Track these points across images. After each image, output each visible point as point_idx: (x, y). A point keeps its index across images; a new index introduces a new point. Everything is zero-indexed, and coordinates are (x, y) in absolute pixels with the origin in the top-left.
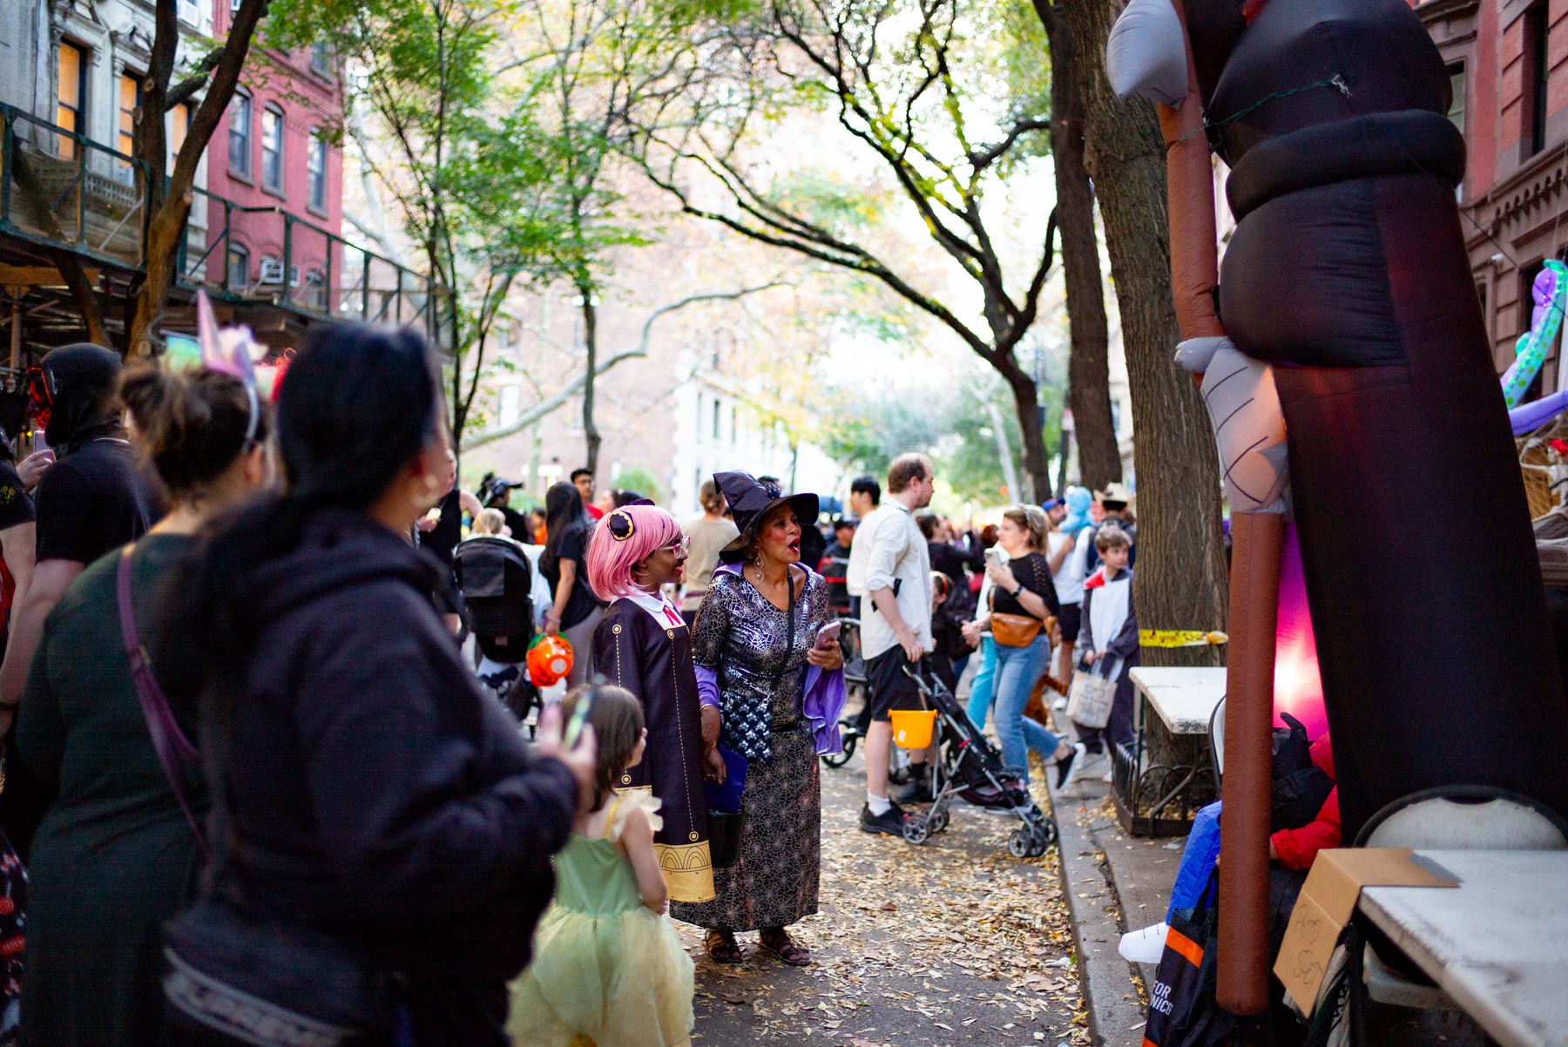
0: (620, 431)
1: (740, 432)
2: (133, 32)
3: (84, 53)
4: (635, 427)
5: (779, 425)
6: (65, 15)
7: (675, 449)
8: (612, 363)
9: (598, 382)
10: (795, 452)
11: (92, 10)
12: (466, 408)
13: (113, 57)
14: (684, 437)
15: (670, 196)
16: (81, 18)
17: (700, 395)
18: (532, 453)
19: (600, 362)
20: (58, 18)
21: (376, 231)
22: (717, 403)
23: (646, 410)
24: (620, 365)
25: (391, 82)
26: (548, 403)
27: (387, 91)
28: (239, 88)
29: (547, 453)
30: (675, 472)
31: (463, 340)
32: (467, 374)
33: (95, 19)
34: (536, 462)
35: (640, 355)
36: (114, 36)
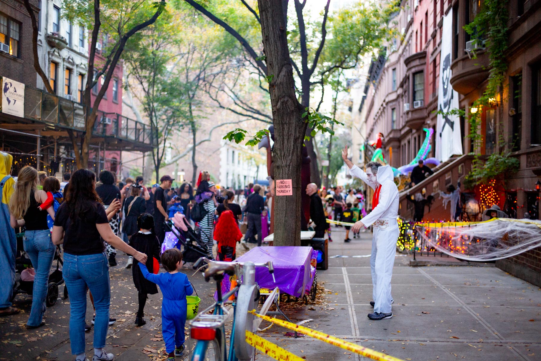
0: (203, 162)
1: (241, 162)
2: (69, 58)
3: (56, 64)
4: (207, 161)
5: (253, 159)
6: (52, 55)
7: (220, 167)
8: (200, 143)
9: (197, 148)
10: (258, 167)
11: (59, 53)
12: (161, 160)
13: (64, 65)
14: (223, 163)
15: (216, 102)
16: (56, 56)
17: (228, 149)
18: (175, 168)
19: (197, 143)
20: (50, 56)
21: (131, 105)
22: (233, 152)
23: (210, 156)
24: (202, 144)
25: (139, 70)
26: (181, 155)
27: (138, 73)
28: (94, 69)
29: (180, 168)
30: (220, 174)
31: (159, 142)
32: (161, 151)
33: (60, 55)
34: (177, 171)
35: (209, 140)
36: (64, 60)
